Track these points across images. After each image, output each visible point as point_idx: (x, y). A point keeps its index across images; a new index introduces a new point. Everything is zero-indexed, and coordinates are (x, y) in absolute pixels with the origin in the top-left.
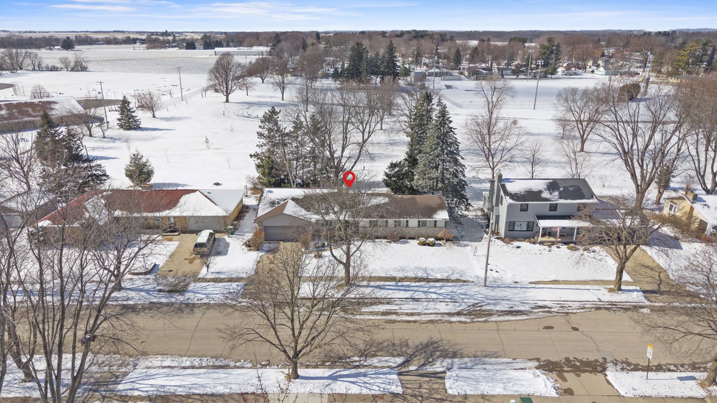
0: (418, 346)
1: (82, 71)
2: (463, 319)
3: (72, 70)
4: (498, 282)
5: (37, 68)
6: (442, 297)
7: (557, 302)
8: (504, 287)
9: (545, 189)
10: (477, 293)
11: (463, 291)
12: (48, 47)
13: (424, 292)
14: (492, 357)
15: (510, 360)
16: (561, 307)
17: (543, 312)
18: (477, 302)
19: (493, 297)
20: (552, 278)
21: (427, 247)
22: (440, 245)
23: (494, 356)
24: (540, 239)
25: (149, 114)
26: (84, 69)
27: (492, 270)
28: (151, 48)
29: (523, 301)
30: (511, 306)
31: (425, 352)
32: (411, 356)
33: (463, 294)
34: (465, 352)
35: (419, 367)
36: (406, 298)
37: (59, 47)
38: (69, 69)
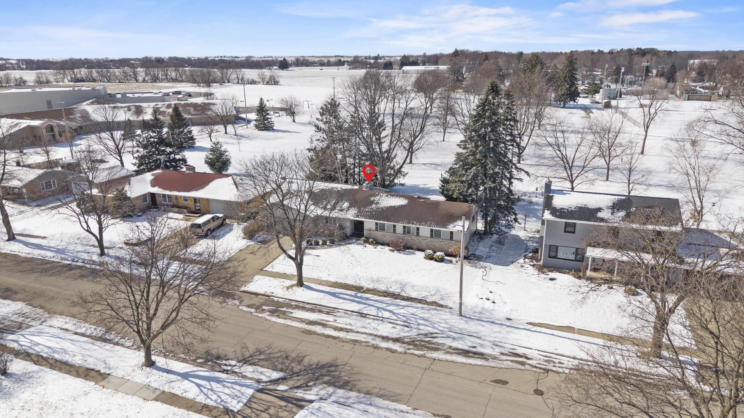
0: (311, 365)
1: (275, 84)
2: (396, 347)
3: (268, 83)
4: (484, 314)
5: (240, 82)
6: (395, 318)
7: (546, 354)
8: (486, 321)
9: (608, 208)
10: (443, 321)
11: (426, 316)
12: (268, 67)
13: (378, 308)
14: (388, 399)
15: (409, 409)
16: (546, 361)
17: (512, 361)
18: (436, 331)
19: (461, 329)
20: (565, 323)
21: (432, 262)
22: (451, 262)
23: (392, 398)
24: (589, 273)
25: (290, 119)
26: (276, 83)
27: (488, 299)
28: (353, 69)
29: (498, 343)
30: (474, 345)
31: (313, 374)
32: (293, 374)
33: (423, 319)
34: (360, 385)
35: (291, 388)
36: (353, 311)
37: (276, 67)
38: (265, 83)
